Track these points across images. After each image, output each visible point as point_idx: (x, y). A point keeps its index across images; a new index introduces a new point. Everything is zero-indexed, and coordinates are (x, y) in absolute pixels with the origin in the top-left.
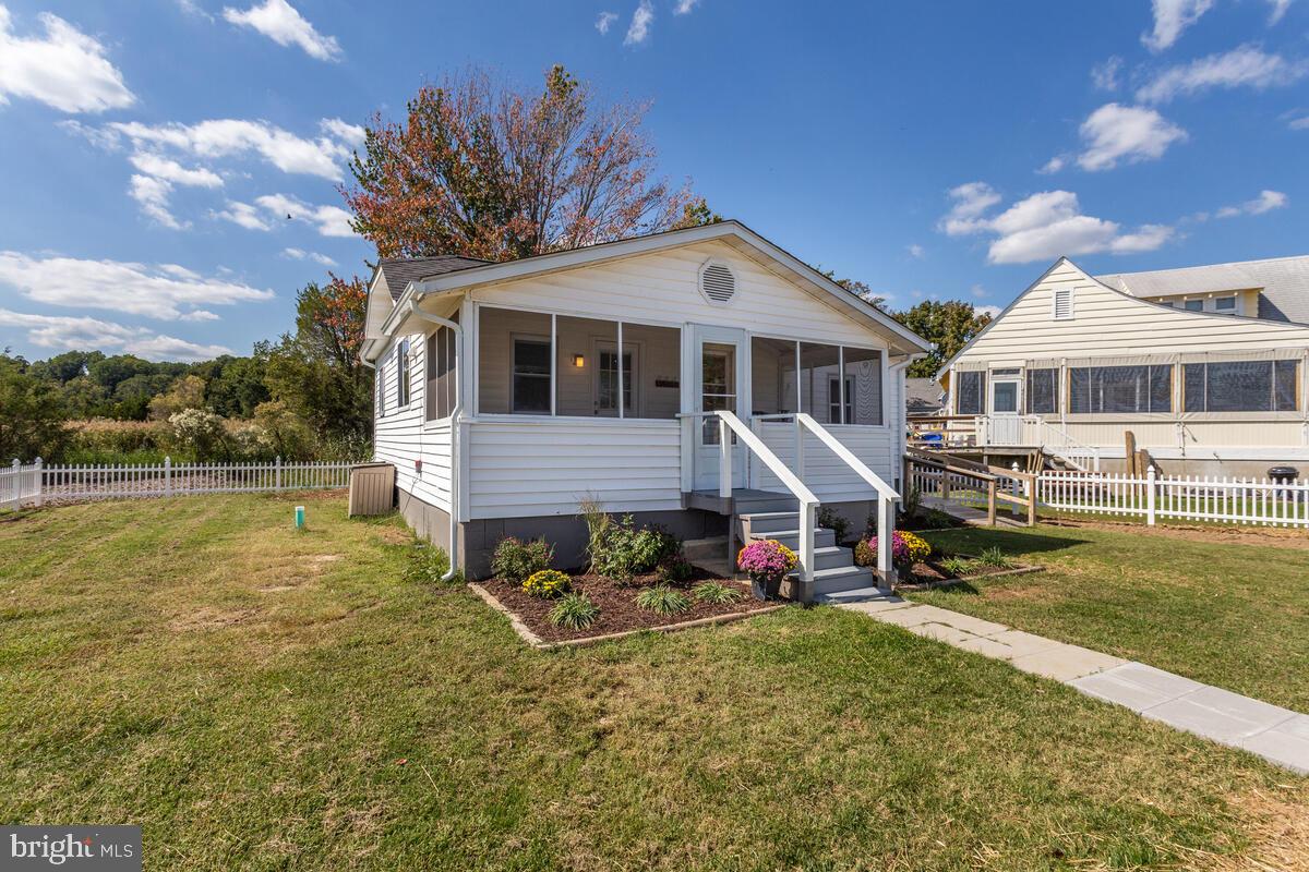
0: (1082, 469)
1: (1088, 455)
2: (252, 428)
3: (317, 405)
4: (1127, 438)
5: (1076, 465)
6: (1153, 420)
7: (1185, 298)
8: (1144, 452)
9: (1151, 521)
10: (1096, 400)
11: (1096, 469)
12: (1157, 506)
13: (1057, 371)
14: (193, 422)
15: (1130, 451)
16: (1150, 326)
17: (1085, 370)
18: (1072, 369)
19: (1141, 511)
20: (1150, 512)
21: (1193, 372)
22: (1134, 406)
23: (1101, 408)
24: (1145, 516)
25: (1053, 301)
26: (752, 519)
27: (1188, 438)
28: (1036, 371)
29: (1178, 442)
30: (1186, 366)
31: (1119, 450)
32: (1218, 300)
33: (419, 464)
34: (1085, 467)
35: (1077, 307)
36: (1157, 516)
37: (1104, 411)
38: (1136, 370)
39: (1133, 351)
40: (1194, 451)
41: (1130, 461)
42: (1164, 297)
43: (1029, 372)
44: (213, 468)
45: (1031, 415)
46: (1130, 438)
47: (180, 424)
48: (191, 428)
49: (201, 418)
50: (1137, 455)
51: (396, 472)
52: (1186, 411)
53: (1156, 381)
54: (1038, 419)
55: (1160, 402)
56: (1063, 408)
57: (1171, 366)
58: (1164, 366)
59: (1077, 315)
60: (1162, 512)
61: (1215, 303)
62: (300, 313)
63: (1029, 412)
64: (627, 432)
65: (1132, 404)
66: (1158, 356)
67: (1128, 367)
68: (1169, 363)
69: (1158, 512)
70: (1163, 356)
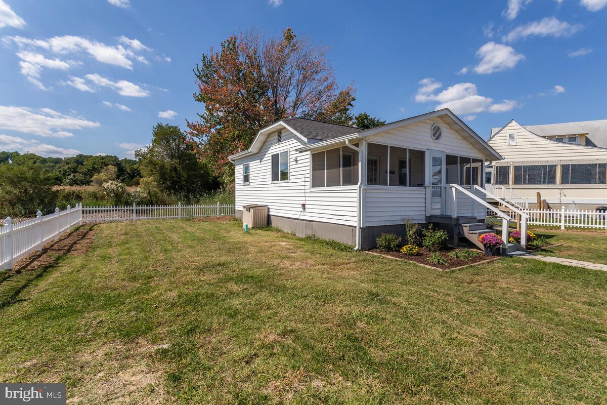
0: (521, 207)
1: (523, 202)
2: (138, 189)
3: (166, 179)
4: (537, 195)
5: (518, 206)
6: (549, 187)
7: (556, 137)
8: (544, 201)
9: (563, 228)
10: (525, 179)
11: (527, 207)
12: (565, 222)
13: (509, 167)
14: (114, 187)
15: (539, 200)
16: (548, 149)
17: (520, 167)
18: (515, 166)
19: (558, 224)
20: (563, 224)
21: (565, 168)
22: (541, 182)
23: (527, 182)
24: (560, 226)
25: (508, 138)
26: (469, 226)
27: (563, 195)
28: (500, 167)
29: (558, 196)
30: (562, 165)
31: (534, 200)
32: (569, 138)
33: (304, 205)
34: (522, 207)
35: (518, 140)
36: (565, 226)
37: (528, 184)
38: (542, 167)
39: (541, 159)
40: (565, 200)
41: (539, 204)
42: (548, 136)
43: (497, 167)
44: (123, 208)
45: (497, 185)
46: (539, 195)
47: (108, 188)
48: (113, 190)
49: (116, 185)
50: (542, 202)
51: (268, 209)
52: (562, 184)
53: (550, 171)
54: (503, 187)
55: (552, 180)
56: (511, 182)
57: (556, 166)
58: (553, 165)
59: (518, 144)
60: (567, 224)
61: (568, 139)
62: (154, 136)
63: (496, 184)
64: (407, 192)
65: (540, 181)
66: (551, 161)
67: (539, 166)
68: (556, 164)
69: (566, 224)
70: (553, 161)
